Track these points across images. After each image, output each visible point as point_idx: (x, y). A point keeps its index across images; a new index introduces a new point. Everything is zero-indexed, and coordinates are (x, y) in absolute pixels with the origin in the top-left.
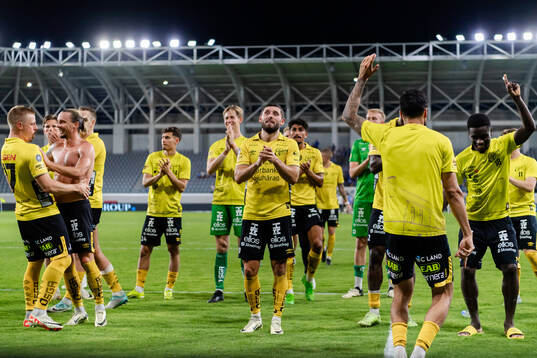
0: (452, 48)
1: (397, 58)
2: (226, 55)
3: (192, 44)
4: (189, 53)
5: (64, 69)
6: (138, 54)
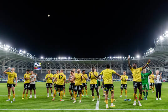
0: (107, 59)
1: (100, 60)
2: (76, 60)
3: (72, 58)
4: (71, 59)
5: (53, 61)
6: (64, 60)
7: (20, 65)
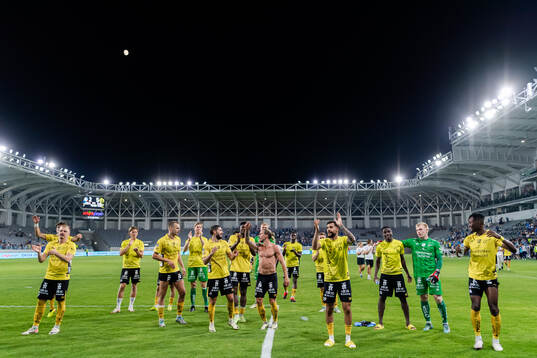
0: (304, 186)
1: (282, 190)
2: (211, 188)
4: (196, 187)
5: (141, 193)
6: (174, 188)
7: (40, 203)
